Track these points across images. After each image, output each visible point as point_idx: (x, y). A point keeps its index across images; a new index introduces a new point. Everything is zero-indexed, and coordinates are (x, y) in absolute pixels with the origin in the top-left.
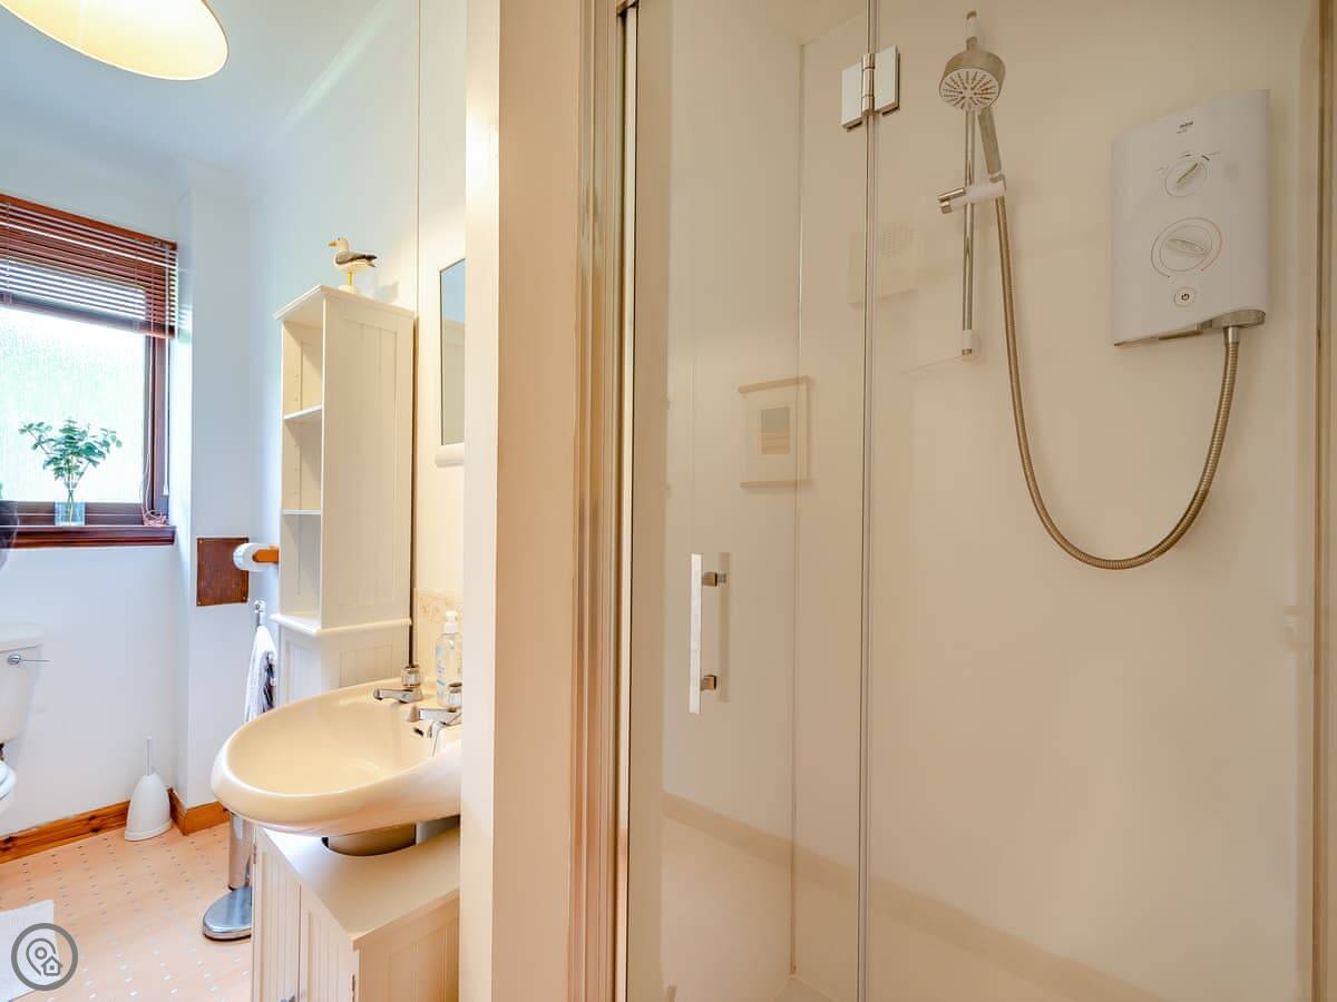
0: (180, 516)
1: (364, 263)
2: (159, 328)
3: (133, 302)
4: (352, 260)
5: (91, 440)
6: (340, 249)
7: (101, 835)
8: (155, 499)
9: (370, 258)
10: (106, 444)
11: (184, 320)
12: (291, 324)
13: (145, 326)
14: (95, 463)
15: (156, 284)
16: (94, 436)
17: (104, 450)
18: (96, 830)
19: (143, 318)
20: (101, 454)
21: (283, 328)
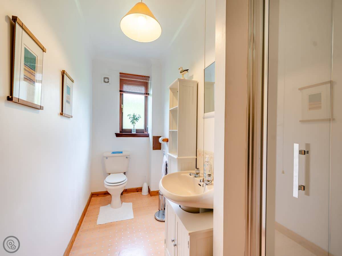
0: (150, 132)
1: (186, 71)
2: (147, 94)
3: (142, 89)
4: (184, 71)
5: (137, 117)
6: (181, 70)
7: (138, 193)
8: (146, 129)
9: (187, 70)
10: (139, 118)
11: (151, 92)
12: (171, 89)
13: (145, 94)
14: (137, 121)
15: (146, 85)
16: (137, 116)
17: (138, 119)
18: (138, 191)
19: (144, 92)
20: (138, 120)
21: (169, 90)
